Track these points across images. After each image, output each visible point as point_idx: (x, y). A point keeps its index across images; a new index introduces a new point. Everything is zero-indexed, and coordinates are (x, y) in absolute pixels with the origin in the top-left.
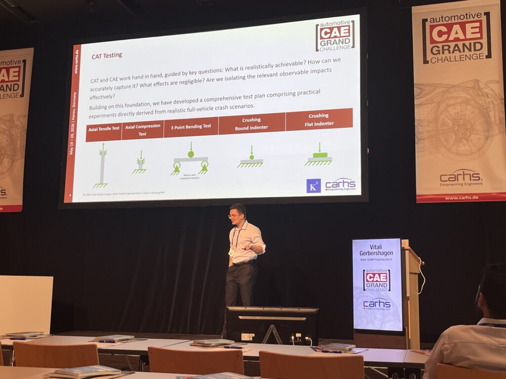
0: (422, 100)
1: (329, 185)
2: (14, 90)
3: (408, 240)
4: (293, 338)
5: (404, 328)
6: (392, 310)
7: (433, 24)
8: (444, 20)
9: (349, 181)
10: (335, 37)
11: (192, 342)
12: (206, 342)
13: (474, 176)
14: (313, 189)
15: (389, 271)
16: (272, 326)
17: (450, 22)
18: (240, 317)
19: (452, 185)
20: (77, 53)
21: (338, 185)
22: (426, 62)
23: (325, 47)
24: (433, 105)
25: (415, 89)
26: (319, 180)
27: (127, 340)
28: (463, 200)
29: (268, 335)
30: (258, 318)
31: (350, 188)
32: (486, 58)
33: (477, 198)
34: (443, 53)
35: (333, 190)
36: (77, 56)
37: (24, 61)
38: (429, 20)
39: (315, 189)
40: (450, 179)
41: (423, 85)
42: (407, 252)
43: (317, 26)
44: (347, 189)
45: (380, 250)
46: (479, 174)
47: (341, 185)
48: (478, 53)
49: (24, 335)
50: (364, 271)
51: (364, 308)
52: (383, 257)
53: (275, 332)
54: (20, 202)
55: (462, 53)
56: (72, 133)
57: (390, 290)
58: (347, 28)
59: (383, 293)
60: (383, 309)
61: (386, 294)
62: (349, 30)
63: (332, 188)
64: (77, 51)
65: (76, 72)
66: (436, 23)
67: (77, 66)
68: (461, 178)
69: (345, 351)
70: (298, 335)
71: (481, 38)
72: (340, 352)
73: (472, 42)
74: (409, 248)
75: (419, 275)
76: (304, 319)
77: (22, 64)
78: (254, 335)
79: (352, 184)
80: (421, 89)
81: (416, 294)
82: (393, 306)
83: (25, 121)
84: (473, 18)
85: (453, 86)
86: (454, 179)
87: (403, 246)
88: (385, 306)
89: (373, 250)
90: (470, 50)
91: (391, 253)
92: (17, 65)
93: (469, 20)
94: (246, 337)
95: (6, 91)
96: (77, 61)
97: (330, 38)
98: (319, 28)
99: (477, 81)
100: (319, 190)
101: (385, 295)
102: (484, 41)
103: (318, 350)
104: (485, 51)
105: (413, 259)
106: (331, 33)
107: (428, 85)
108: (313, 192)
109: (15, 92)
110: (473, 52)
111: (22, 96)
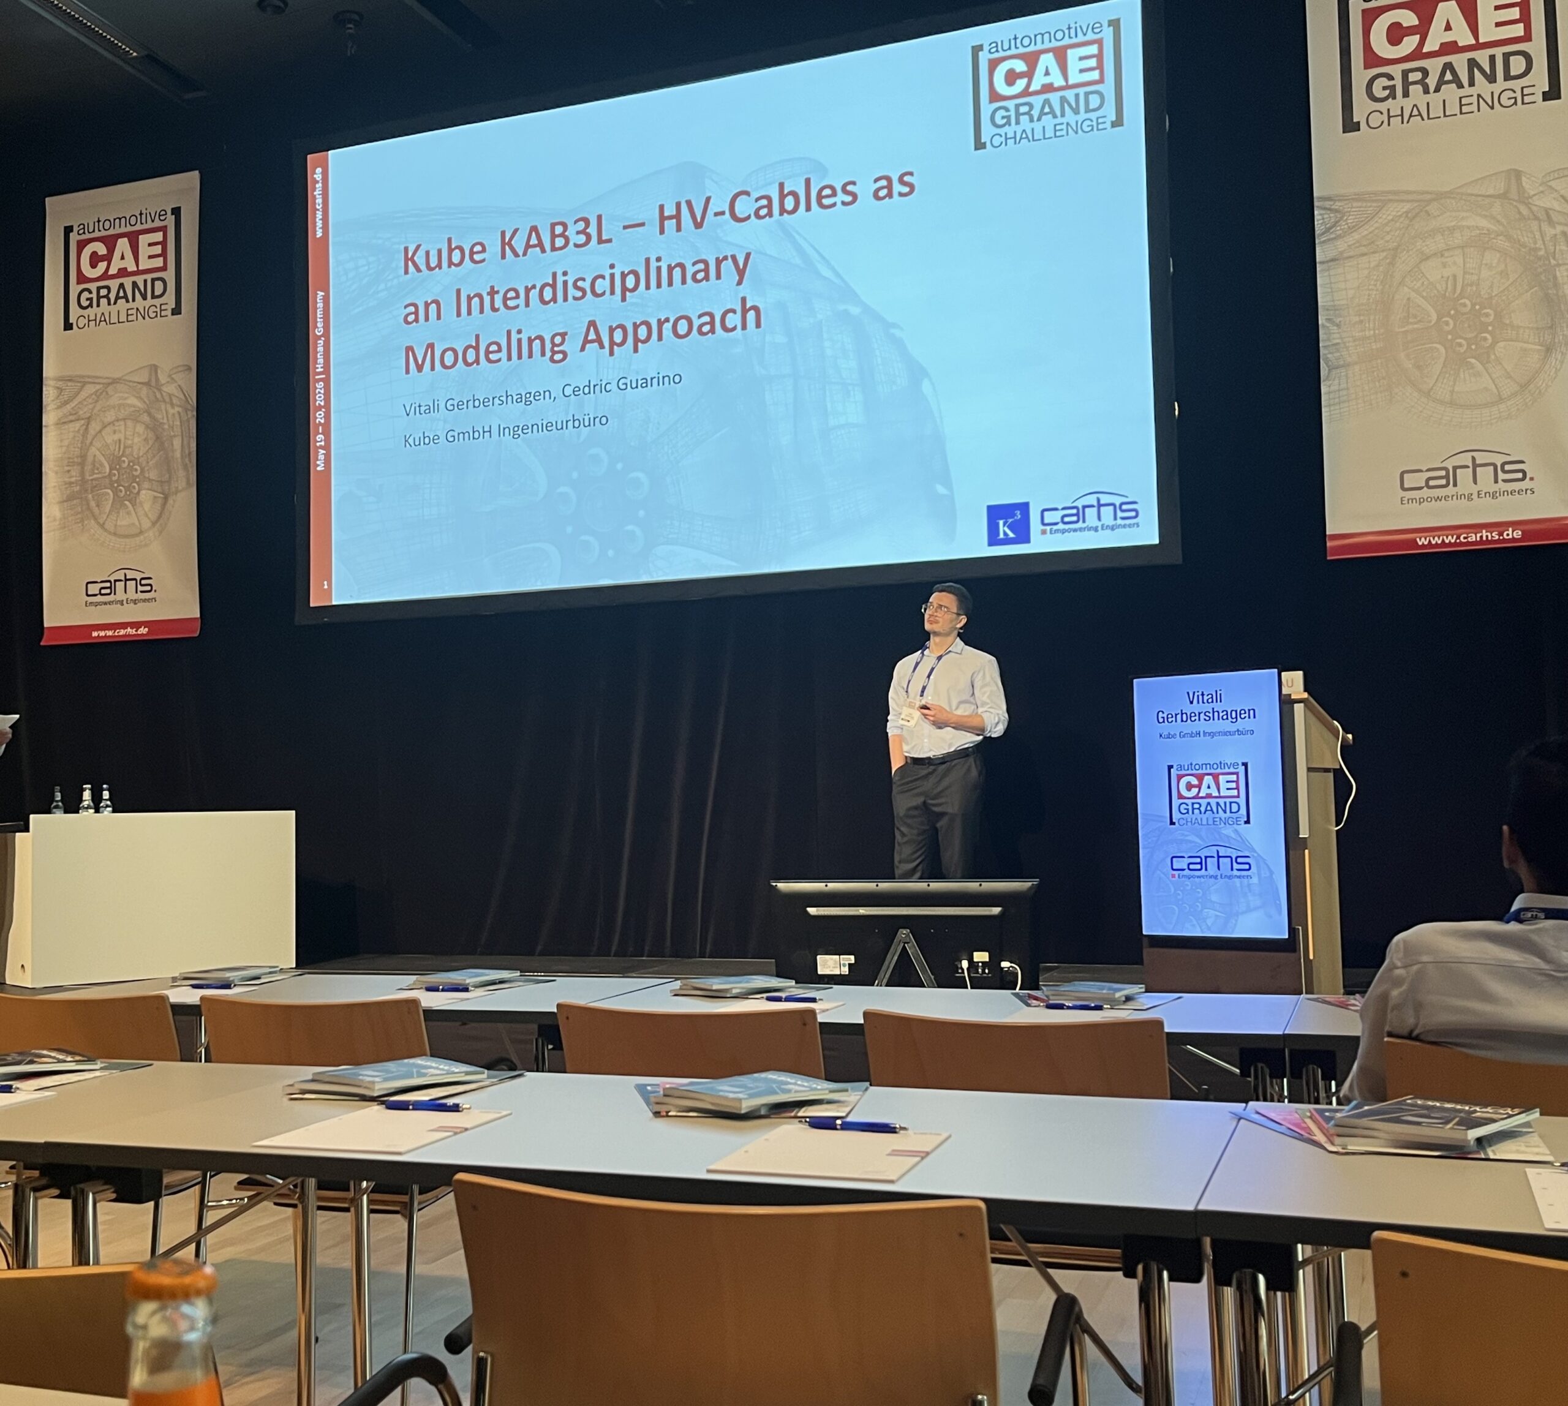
0: (1341, 245)
1: (1049, 517)
2: (153, 297)
3: (1301, 673)
4: (965, 964)
5: (1292, 931)
6: (1255, 880)
7: (1373, 4)
9: (1117, 501)
10: (1048, 88)
11: (677, 984)
12: (717, 983)
13: (1507, 467)
14: (1005, 534)
15: (1245, 765)
16: (903, 933)
18: (812, 911)
19: (1438, 499)
20: (318, 176)
21: (1080, 514)
22: (1350, 125)
23: (1009, 131)
25: (1316, 212)
26: (1024, 507)
27: (502, 982)
28: (1472, 543)
29: (892, 959)
30: (862, 911)
31: (1119, 522)
32: (1544, 100)
33: (1518, 534)
34: (1406, 94)
35: (1063, 531)
36: (319, 186)
37: (176, 212)
39: (1011, 535)
40: (1432, 483)
41: (1341, 198)
42: (1299, 708)
44: (1113, 528)
45: (1218, 707)
46: (1522, 462)
47: (1091, 513)
48: (1516, 84)
49: (228, 975)
50: (1170, 767)
51: (1173, 876)
52: (1226, 725)
53: (913, 949)
54: (193, 611)
55: (1467, 90)
56: (320, 408)
57: (1248, 822)
58: (1093, 49)
59: (1228, 831)
60: (1230, 877)
61: (1236, 831)
62: (1100, 57)
63: (1061, 526)
64: (319, 170)
65: (319, 234)
67: (319, 215)
68: (1464, 476)
69: (1114, 1004)
70: (981, 957)
71: (1527, 37)
72: (1099, 1008)
73: (1499, 52)
74: (1306, 695)
76: (996, 910)
77: (171, 220)
78: (852, 959)
79: (1127, 511)
80: (1337, 211)
81: (1329, 831)
82: (1258, 867)
83: (189, 383)
85: (1440, 196)
86: (1443, 482)
87: (1285, 691)
88: (1235, 866)
89: (1196, 707)
90: (1491, 78)
91: (1252, 713)
92: (158, 223)
94: (831, 963)
95: (134, 300)
96: (319, 200)
97: (1026, 93)
99: (1518, 174)
100: (1023, 536)
101: (1233, 835)
102: (1538, 47)
103: (1035, 1002)
104: (1540, 79)
105: (1316, 726)
106: (1029, 75)
107: (1359, 197)
108: (1007, 541)
109: (157, 302)
110: (1501, 84)
111: (176, 311)
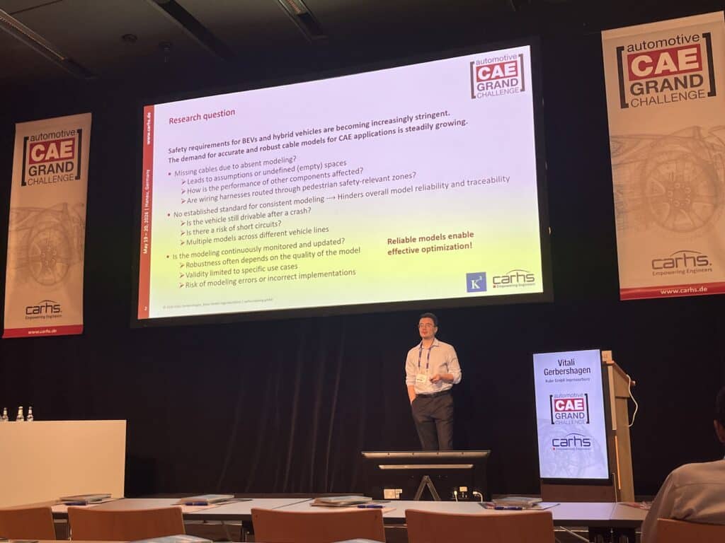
0: (621, 158)
1: (497, 280)
2: (67, 171)
3: (610, 352)
4: (456, 493)
5: (610, 475)
6: (592, 450)
7: (632, 53)
8: (646, 46)
9: (525, 274)
10: (498, 77)
11: (313, 501)
13: (700, 259)
14: (475, 287)
15: (586, 395)
16: (426, 478)
17: (655, 49)
18: (382, 467)
19: (669, 273)
20: (149, 116)
21: (509, 279)
22: (624, 105)
23: (484, 92)
24: (637, 164)
25: (611, 143)
26: (484, 275)
28: (684, 294)
29: (421, 490)
30: (406, 467)
31: (526, 283)
32: (709, 96)
33: (705, 289)
34: (648, 92)
35: (503, 286)
36: (149, 121)
37: (80, 131)
38: (626, 48)
39: (478, 287)
40: (667, 266)
41: (622, 137)
42: (610, 368)
43: (472, 63)
44: (523, 285)
45: (573, 367)
46: (705, 257)
47: (514, 279)
48: (696, 89)
49: (84, 498)
50: (551, 396)
51: (554, 449)
52: (577, 376)
53: (430, 485)
54: (79, 321)
55: (674, 91)
56: (146, 224)
57: (588, 422)
58: (514, 64)
59: (579, 427)
60: (581, 449)
61: (583, 427)
62: (516, 67)
63: (502, 284)
64: (149, 114)
65: (149, 142)
66: (636, 52)
67: (149, 134)
68: (681, 262)
69: (527, 507)
70: (463, 489)
71: (700, 69)
72: (520, 509)
73: (688, 75)
74: (613, 362)
75: (629, 399)
76: (470, 466)
77: (76, 136)
78: (401, 491)
79: (529, 278)
81: (625, 427)
82: (594, 445)
83: (82, 212)
84: (688, 42)
85: (665, 137)
86: (671, 265)
87: (604, 360)
88: (583, 444)
89: (563, 368)
90: (685, 86)
91: (588, 370)
92: (70, 136)
93: (682, 45)
94: (391, 493)
95: (57, 172)
96: (149, 128)
97: (490, 79)
98: (475, 66)
99: (698, 128)
100: (483, 288)
101: (582, 429)
102: (705, 73)
103: (490, 507)
104: (706, 86)
105: (619, 378)
106: (491, 72)
107: (630, 137)
108: (476, 290)
109: (69, 173)
110: (689, 89)
111: (78, 178)
